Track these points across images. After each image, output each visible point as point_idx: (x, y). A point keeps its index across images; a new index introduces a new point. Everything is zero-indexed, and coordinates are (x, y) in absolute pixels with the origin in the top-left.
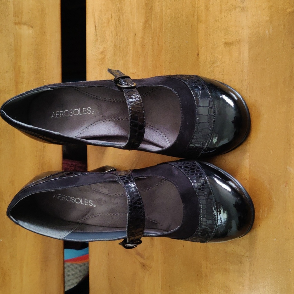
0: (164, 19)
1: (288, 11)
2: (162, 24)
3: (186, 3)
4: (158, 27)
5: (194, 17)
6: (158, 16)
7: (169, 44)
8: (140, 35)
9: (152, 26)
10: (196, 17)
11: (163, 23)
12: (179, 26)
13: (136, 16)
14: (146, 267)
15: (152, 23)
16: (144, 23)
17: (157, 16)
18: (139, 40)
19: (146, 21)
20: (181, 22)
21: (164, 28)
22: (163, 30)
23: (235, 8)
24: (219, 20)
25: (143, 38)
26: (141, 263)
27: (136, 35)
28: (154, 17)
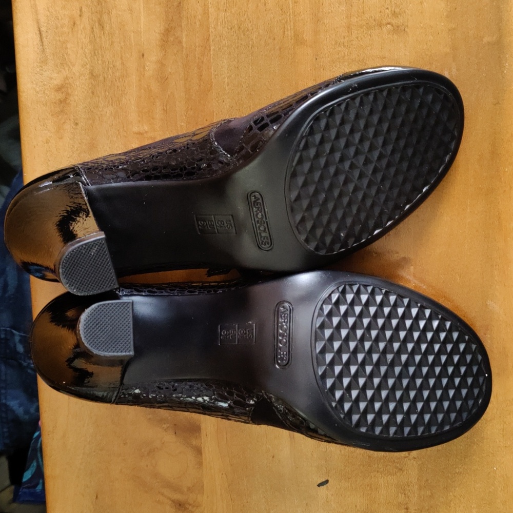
0: (211, 30)
1: (486, 40)
2: (208, 40)
3: (265, 5)
4: (197, 44)
5: (286, 33)
6: (198, 23)
7: (226, 80)
8: (153, 57)
9: (184, 40)
10: (290, 33)
11: (211, 39)
12: (250, 46)
13: (142, 18)
14: (187, 506)
15: (184, 34)
16: (163, 34)
17: (195, 23)
18: (151, 67)
19: (168, 32)
20: (254, 38)
21: (212, 48)
22: (212, 53)
23: (380, 25)
24: (346, 44)
25: (162, 64)
26: (173, 501)
27: (143, 55)
28: (187, 24)
